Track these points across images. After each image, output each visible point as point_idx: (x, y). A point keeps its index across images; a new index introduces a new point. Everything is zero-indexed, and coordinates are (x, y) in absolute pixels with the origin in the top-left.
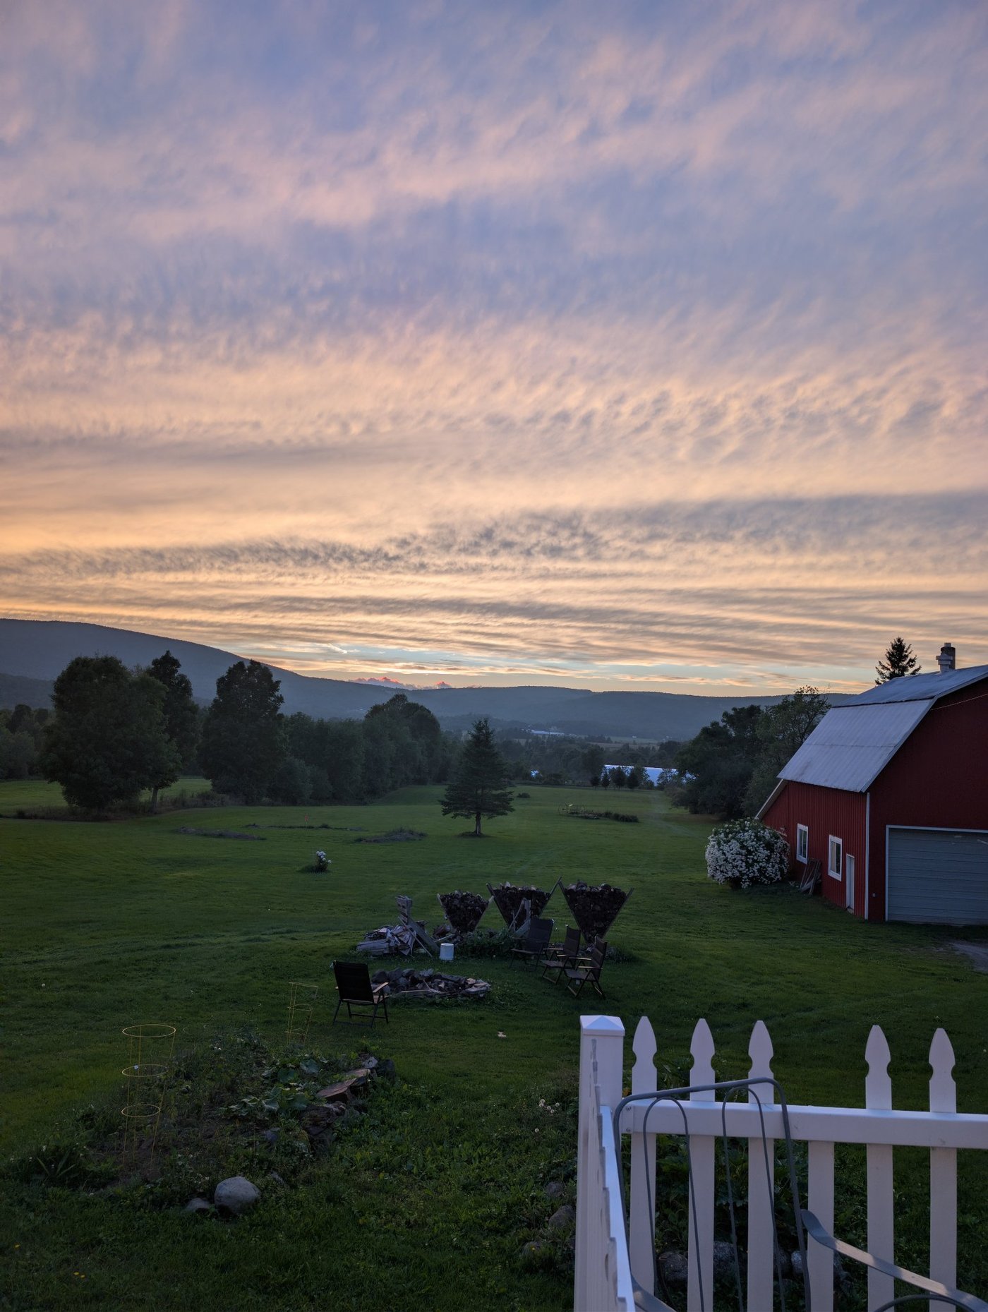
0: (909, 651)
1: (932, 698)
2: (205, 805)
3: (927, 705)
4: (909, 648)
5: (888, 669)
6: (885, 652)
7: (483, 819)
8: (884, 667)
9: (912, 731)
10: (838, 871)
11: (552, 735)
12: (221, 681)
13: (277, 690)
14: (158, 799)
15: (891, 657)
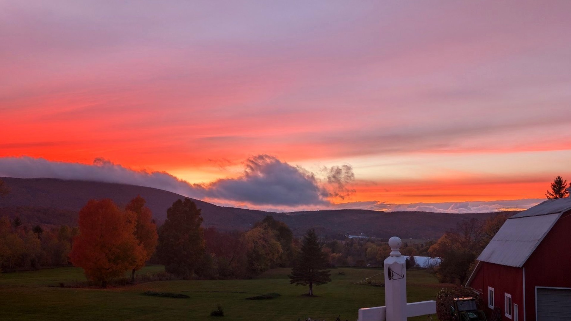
0: (565, 184)
1: (560, 212)
2: (160, 280)
3: (557, 216)
4: (565, 182)
5: (553, 195)
6: (551, 185)
7: (314, 285)
8: (550, 194)
9: (549, 231)
10: (510, 314)
11: (361, 238)
12: (169, 210)
13: (200, 214)
14: (135, 277)
15: (554, 187)
